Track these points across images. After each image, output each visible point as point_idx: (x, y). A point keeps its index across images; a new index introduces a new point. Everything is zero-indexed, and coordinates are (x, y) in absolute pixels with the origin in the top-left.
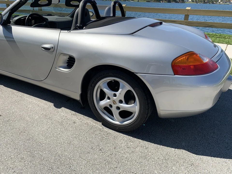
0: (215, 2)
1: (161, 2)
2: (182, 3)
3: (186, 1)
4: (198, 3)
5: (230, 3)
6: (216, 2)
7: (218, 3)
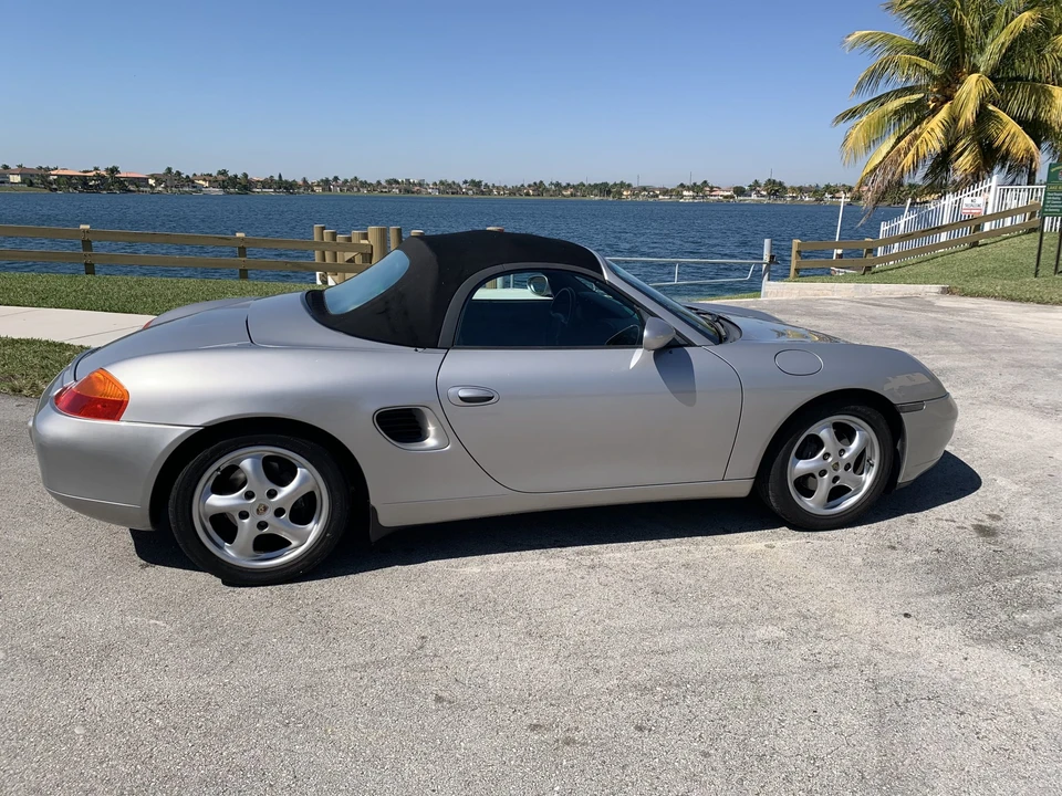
0: (132, 184)
5: (194, 187)
6: (138, 187)
7: (145, 189)
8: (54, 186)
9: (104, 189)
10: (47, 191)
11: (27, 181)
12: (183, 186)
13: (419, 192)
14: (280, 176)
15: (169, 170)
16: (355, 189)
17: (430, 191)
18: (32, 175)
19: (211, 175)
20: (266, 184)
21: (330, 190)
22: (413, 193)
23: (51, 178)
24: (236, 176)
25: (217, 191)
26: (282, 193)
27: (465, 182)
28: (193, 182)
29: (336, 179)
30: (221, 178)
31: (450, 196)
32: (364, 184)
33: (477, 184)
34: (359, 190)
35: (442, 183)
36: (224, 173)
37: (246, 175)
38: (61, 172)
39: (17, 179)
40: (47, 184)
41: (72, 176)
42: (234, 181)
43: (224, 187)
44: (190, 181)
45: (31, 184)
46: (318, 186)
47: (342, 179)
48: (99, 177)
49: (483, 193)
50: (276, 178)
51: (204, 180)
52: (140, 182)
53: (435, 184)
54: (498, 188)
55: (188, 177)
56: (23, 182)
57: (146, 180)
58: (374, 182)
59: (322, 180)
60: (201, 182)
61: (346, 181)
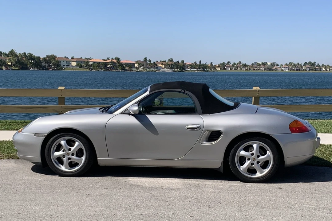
0: (128, 67)
1: (4, 68)
2: (57, 69)
3: (65, 67)
4: (92, 69)
5: (157, 68)
6: (130, 68)
7: (133, 69)
8: (92, 68)
9: (114, 69)
10: (88, 70)
11: (80, 65)
12: (151, 67)
13: (276, 69)
14: (200, 62)
15: (146, 59)
16: (239, 69)
17: (283, 69)
18: (82, 62)
19: (165, 62)
20: (192, 66)
21: (225, 69)
22: (272, 70)
23: (90, 63)
24: (178, 62)
25: (168, 70)
26: (201, 71)
27: (305, 63)
28: (157, 65)
29: (229, 63)
30: (170, 63)
31: (295, 71)
32: (244, 66)
33: (312, 64)
34: (241, 69)
35: (291, 64)
36: (171, 60)
37: (183, 61)
38: (94, 61)
39: (74, 64)
40: (88, 66)
41: (99, 62)
42: (177, 65)
43: (172, 68)
44: (155, 64)
45: (81, 67)
46: (219, 67)
47: (232, 63)
48: (112, 63)
49: (316, 70)
50: (198, 63)
51: (162, 64)
52: (131, 65)
53: (287, 65)
54: (326, 66)
55: (154, 62)
56: (77, 65)
57: (134, 64)
58: (250, 64)
59: (221, 64)
60: (160, 65)
61: (234, 64)
